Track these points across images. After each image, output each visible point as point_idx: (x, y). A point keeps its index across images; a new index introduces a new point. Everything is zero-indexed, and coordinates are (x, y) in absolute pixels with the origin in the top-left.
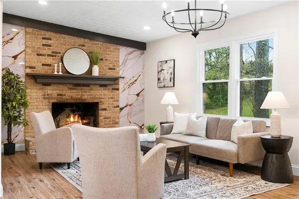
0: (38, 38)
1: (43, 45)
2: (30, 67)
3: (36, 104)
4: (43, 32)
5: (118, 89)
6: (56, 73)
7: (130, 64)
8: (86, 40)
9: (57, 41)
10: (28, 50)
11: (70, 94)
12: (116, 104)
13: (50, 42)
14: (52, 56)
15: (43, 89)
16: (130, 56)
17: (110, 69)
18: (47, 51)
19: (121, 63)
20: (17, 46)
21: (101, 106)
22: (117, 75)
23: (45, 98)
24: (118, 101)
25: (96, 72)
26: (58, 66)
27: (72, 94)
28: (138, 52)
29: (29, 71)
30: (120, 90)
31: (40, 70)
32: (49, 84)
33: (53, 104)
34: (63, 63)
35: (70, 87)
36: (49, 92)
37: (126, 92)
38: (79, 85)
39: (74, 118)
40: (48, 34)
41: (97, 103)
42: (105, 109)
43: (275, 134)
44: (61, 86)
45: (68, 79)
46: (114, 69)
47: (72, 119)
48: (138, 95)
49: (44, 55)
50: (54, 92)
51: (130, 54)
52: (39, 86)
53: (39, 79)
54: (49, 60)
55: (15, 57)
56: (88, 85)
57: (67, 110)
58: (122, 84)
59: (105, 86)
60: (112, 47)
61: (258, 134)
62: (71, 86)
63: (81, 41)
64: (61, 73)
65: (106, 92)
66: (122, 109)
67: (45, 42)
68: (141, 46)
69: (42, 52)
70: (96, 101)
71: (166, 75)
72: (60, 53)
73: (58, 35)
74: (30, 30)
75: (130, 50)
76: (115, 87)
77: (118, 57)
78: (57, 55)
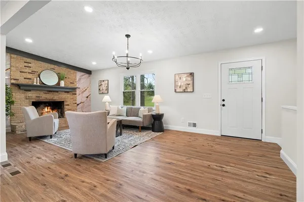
0: (20, 62)
1: (25, 66)
2: (15, 80)
3: (20, 102)
4: (26, 59)
5: (76, 94)
6: (35, 84)
7: (82, 81)
8: (56, 66)
9: (35, 65)
10: (12, 68)
11: (45, 97)
12: (74, 102)
13: (30, 65)
14: (32, 73)
15: (25, 93)
16: (83, 77)
17: (71, 83)
18: (27, 70)
19: (77, 80)
21: (65, 103)
22: (75, 87)
23: (26, 99)
24: (76, 100)
25: (62, 84)
27: (47, 97)
28: (87, 75)
29: (13, 81)
30: (77, 95)
31: (22, 81)
32: (30, 91)
33: (33, 102)
34: (39, 77)
35: (45, 92)
36: (30, 95)
37: (81, 95)
38: (50, 91)
39: (48, 109)
40: (28, 60)
41: (63, 102)
42: (68, 105)
43: (157, 112)
44: (38, 91)
45: (43, 87)
46: (73, 83)
47: (46, 109)
48: (87, 97)
49: (25, 72)
50: (34, 95)
51: (82, 76)
52: (21, 91)
53: (22, 87)
54: (30, 76)
56: (57, 92)
57: (42, 106)
58: (78, 91)
59: (68, 92)
60: (72, 71)
61: (150, 113)
63: (52, 66)
64: (38, 84)
65: (69, 96)
66: (78, 105)
67: (26, 64)
68: (89, 72)
70: (63, 100)
71: (104, 87)
72: (37, 72)
73: (36, 61)
74: (14, 56)
75: (83, 74)
76: (74, 93)
77: (76, 77)
78: (35, 73)
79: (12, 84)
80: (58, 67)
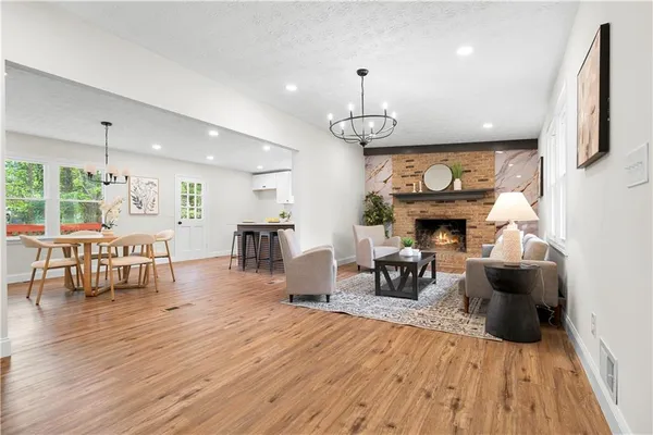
0: (401, 162)
1: (407, 167)
2: (396, 189)
4: (407, 156)
5: (492, 204)
6: (414, 191)
8: (450, 154)
9: (418, 161)
10: (395, 174)
11: (433, 211)
13: (412, 163)
14: (414, 176)
15: (407, 207)
16: (513, 161)
17: (480, 180)
18: (410, 172)
19: (497, 172)
20: (386, 173)
21: (468, 224)
22: (491, 187)
23: (409, 215)
25: (458, 186)
26: (417, 185)
28: (526, 154)
29: (395, 192)
31: (405, 190)
32: (412, 203)
33: (416, 220)
34: (423, 181)
36: (413, 209)
38: (442, 201)
40: (411, 157)
41: (464, 221)
42: (475, 227)
44: (423, 203)
45: (428, 196)
46: (487, 180)
49: (407, 176)
50: (417, 209)
51: (512, 158)
53: (404, 198)
54: (412, 180)
55: (385, 182)
56: (453, 201)
57: (442, 227)
59: (475, 200)
60: (483, 155)
62: (434, 203)
63: (443, 156)
64: (421, 191)
65: (476, 207)
66: (499, 228)
67: (408, 164)
68: (531, 144)
69: (405, 174)
70: (463, 217)
72: (421, 172)
73: (420, 155)
74: (395, 156)
75: (512, 153)
76: (489, 201)
77: (493, 165)
78: (419, 174)
79: (394, 195)
80: (453, 154)
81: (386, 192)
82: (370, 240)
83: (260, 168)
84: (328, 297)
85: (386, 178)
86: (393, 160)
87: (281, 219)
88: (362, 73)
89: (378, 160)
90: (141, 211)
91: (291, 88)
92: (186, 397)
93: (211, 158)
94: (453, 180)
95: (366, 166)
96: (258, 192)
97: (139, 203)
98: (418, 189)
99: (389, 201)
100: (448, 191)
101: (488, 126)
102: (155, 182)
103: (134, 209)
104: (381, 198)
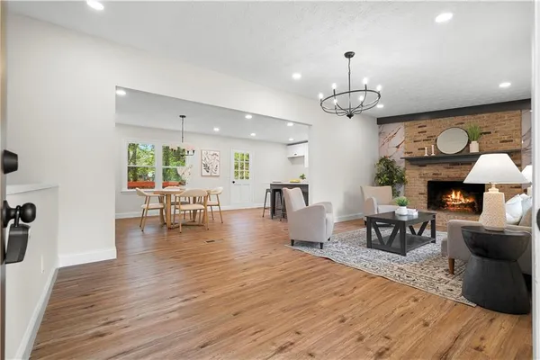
0: (413, 128)
1: (419, 133)
2: (408, 153)
3: (414, 182)
4: (419, 122)
6: (426, 155)
8: (466, 117)
9: (430, 126)
10: (407, 140)
11: (445, 173)
13: (424, 129)
14: (427, 140)
15: (419, 169)
17: (503, 141)
18: (422, 137)
20: (398, 139)
22: (518, 148)
23: (421, 177)
25: (474, 148)
26: (430, 149)
27: (448, 173)
29: (407, 156)
31: (417, 154)
32: (424, 165)
33: (428, 182)
34: (436, 145)
35: (446, 165)
36: (425, 172)
38: (457, 164)
39: (456, 195)
40: (423, 122)
44: (436, 166)
45: (440, 159)
46: (512, 141)
47: (453, 196)
49: (419, 141)
50: (430, 172)
52: (416, 167)
53: (416, 161)
54: (424, 145)
55: (398, 147)
60: (506, 115)
62: (448, 166)
63: (459, 119)
64: (433, 154)
67: (420, 130)
69: (417, 139)
72: (434, 136)
73: (433, 121)
74: (407, 123)
78: (432, 139)
79: (407, 159)
80: (470, 117)
81: (397, 156)
82: (374, 199)
83: (291, 140)
84: (322, 244)
85: (398, 143)
86: (406, 126)
87: (301, 180)
88: (349, 55)
89: (390, 128)
90: (209, 174)
91: (297, 76)
92: (186, 300)
93: (253, 134)
94: (469, 142)
95: (380, 133)
96: (292, 159)
97: (207, 169)
98: (430, 152)
99: (402, 165)
100: (464, 153)
101: (505, 85)
102: (218, 153)
103: (205, 173)
104: (393, 162)
